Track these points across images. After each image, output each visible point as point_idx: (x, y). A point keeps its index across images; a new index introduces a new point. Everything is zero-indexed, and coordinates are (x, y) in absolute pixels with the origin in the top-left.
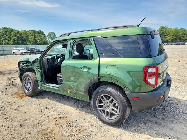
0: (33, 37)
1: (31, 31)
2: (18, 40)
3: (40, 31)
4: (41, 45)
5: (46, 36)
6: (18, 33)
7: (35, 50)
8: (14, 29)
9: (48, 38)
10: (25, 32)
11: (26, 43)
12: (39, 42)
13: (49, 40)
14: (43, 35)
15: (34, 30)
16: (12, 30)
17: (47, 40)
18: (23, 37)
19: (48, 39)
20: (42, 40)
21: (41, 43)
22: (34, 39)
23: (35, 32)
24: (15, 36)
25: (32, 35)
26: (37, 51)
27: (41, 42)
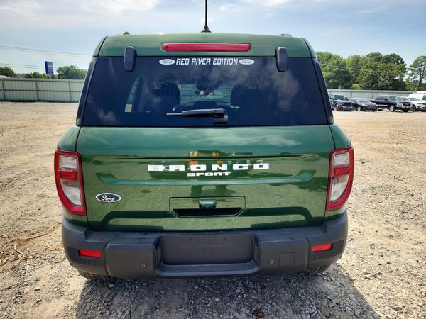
0: (371, 71)
1: (371, 57)
2: (334, 78)
3: (391, 55)
4: (385, 89)
5: (407, 67)
6: (338, 62)
7: (342, 101)
8: (334, 55)
9: (410, 72)
10: (357, 60)
11: (351, 85)
12: (383, 82)
13: (411, 77)
14: (398, 64)
15: (378, 55)
16: (330, 56)
17: (406, 77)
18: (346, 72)
19: (411, 75)
20: (391, 77)
21: (387, 85)
22: (372, 75)
23: (379, 58)
24: (331, 70)
25: (368, 67)
26: (346, 104)
27: (387, 82)
